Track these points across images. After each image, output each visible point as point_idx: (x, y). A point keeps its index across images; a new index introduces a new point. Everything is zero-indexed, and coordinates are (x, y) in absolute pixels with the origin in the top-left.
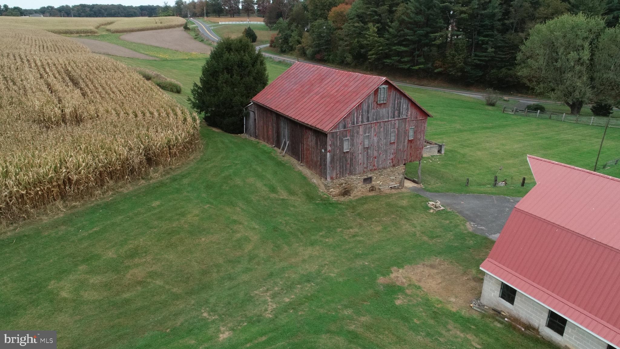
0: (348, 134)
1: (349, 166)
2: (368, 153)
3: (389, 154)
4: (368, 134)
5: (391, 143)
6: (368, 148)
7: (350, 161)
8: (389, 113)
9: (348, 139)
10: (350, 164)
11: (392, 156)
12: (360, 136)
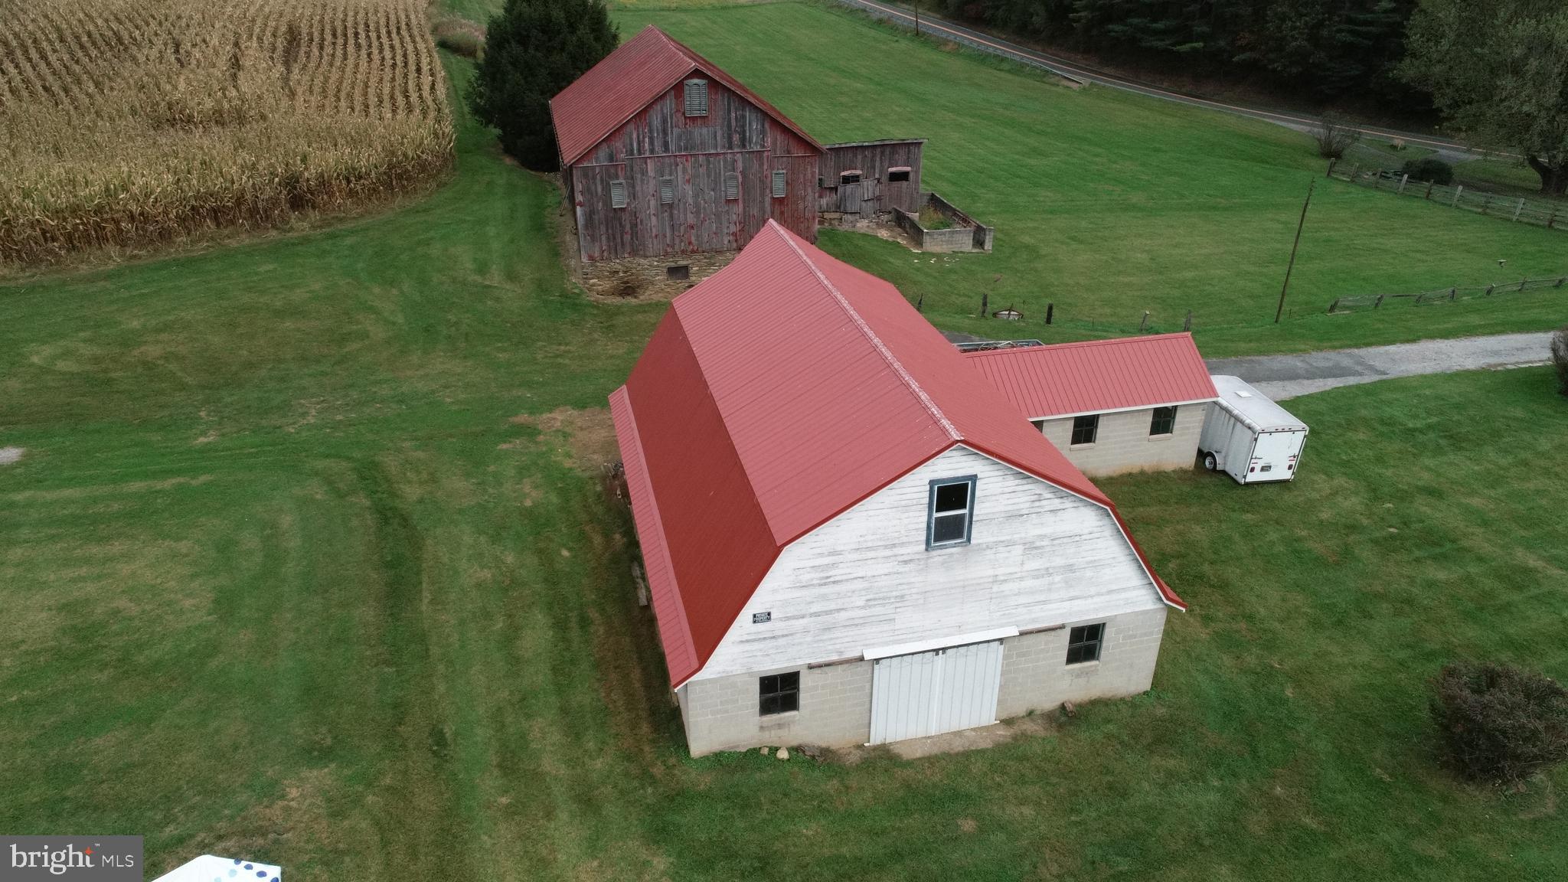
0: (620, 173)
1: (629, 237)
2: (671, 216)
3: (725, 224)
4: (668, 178)
5: (728, 201)
6: (671, 206)
7: (631, 228)
8: (718, 138)
9: (621, 184)
10: (632, 234)
11: (733, 229)
12: (651, 180)
